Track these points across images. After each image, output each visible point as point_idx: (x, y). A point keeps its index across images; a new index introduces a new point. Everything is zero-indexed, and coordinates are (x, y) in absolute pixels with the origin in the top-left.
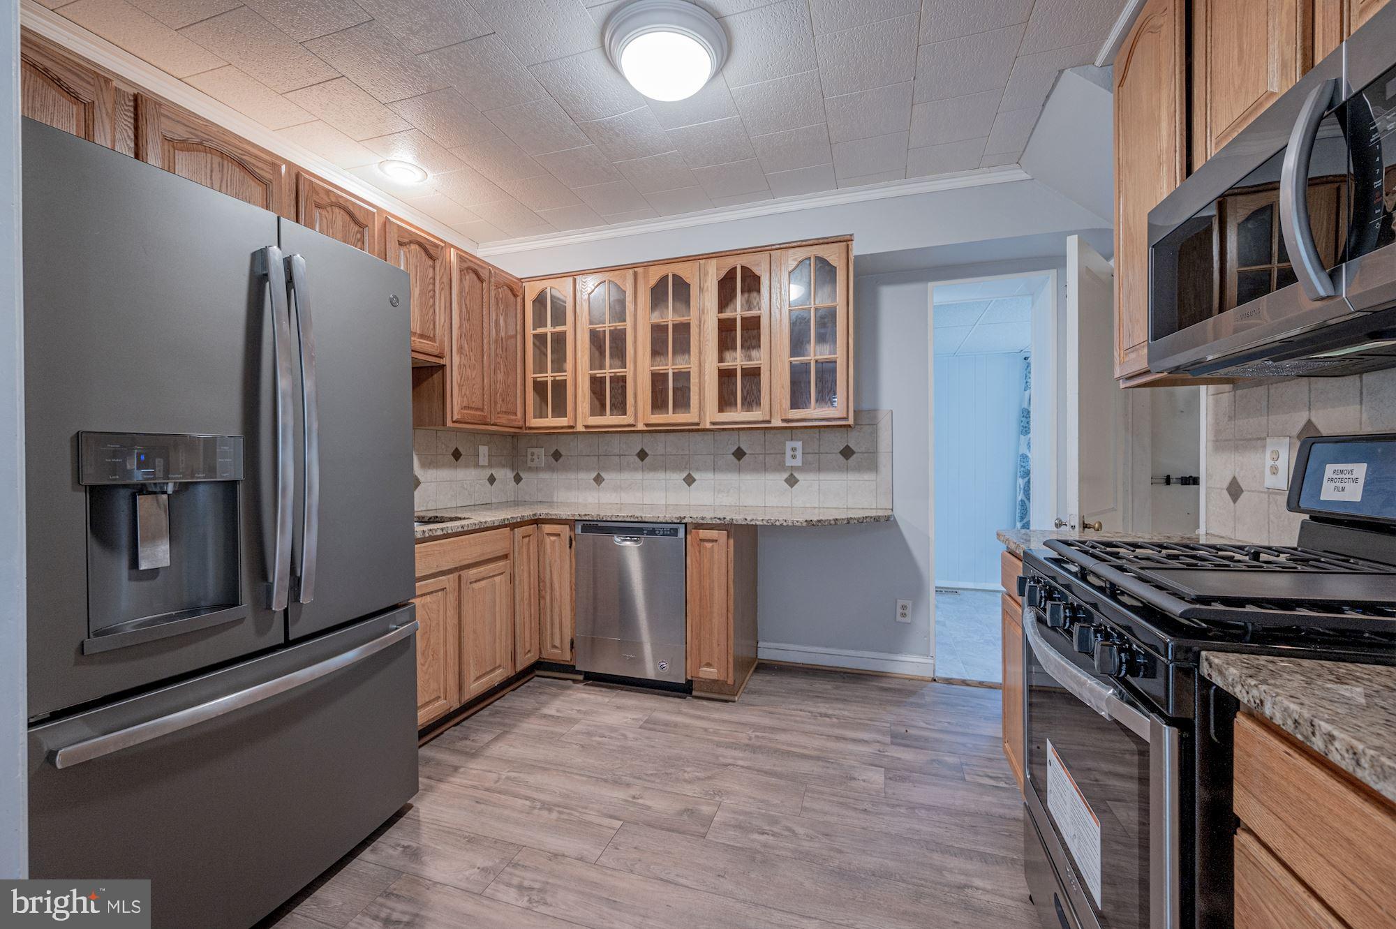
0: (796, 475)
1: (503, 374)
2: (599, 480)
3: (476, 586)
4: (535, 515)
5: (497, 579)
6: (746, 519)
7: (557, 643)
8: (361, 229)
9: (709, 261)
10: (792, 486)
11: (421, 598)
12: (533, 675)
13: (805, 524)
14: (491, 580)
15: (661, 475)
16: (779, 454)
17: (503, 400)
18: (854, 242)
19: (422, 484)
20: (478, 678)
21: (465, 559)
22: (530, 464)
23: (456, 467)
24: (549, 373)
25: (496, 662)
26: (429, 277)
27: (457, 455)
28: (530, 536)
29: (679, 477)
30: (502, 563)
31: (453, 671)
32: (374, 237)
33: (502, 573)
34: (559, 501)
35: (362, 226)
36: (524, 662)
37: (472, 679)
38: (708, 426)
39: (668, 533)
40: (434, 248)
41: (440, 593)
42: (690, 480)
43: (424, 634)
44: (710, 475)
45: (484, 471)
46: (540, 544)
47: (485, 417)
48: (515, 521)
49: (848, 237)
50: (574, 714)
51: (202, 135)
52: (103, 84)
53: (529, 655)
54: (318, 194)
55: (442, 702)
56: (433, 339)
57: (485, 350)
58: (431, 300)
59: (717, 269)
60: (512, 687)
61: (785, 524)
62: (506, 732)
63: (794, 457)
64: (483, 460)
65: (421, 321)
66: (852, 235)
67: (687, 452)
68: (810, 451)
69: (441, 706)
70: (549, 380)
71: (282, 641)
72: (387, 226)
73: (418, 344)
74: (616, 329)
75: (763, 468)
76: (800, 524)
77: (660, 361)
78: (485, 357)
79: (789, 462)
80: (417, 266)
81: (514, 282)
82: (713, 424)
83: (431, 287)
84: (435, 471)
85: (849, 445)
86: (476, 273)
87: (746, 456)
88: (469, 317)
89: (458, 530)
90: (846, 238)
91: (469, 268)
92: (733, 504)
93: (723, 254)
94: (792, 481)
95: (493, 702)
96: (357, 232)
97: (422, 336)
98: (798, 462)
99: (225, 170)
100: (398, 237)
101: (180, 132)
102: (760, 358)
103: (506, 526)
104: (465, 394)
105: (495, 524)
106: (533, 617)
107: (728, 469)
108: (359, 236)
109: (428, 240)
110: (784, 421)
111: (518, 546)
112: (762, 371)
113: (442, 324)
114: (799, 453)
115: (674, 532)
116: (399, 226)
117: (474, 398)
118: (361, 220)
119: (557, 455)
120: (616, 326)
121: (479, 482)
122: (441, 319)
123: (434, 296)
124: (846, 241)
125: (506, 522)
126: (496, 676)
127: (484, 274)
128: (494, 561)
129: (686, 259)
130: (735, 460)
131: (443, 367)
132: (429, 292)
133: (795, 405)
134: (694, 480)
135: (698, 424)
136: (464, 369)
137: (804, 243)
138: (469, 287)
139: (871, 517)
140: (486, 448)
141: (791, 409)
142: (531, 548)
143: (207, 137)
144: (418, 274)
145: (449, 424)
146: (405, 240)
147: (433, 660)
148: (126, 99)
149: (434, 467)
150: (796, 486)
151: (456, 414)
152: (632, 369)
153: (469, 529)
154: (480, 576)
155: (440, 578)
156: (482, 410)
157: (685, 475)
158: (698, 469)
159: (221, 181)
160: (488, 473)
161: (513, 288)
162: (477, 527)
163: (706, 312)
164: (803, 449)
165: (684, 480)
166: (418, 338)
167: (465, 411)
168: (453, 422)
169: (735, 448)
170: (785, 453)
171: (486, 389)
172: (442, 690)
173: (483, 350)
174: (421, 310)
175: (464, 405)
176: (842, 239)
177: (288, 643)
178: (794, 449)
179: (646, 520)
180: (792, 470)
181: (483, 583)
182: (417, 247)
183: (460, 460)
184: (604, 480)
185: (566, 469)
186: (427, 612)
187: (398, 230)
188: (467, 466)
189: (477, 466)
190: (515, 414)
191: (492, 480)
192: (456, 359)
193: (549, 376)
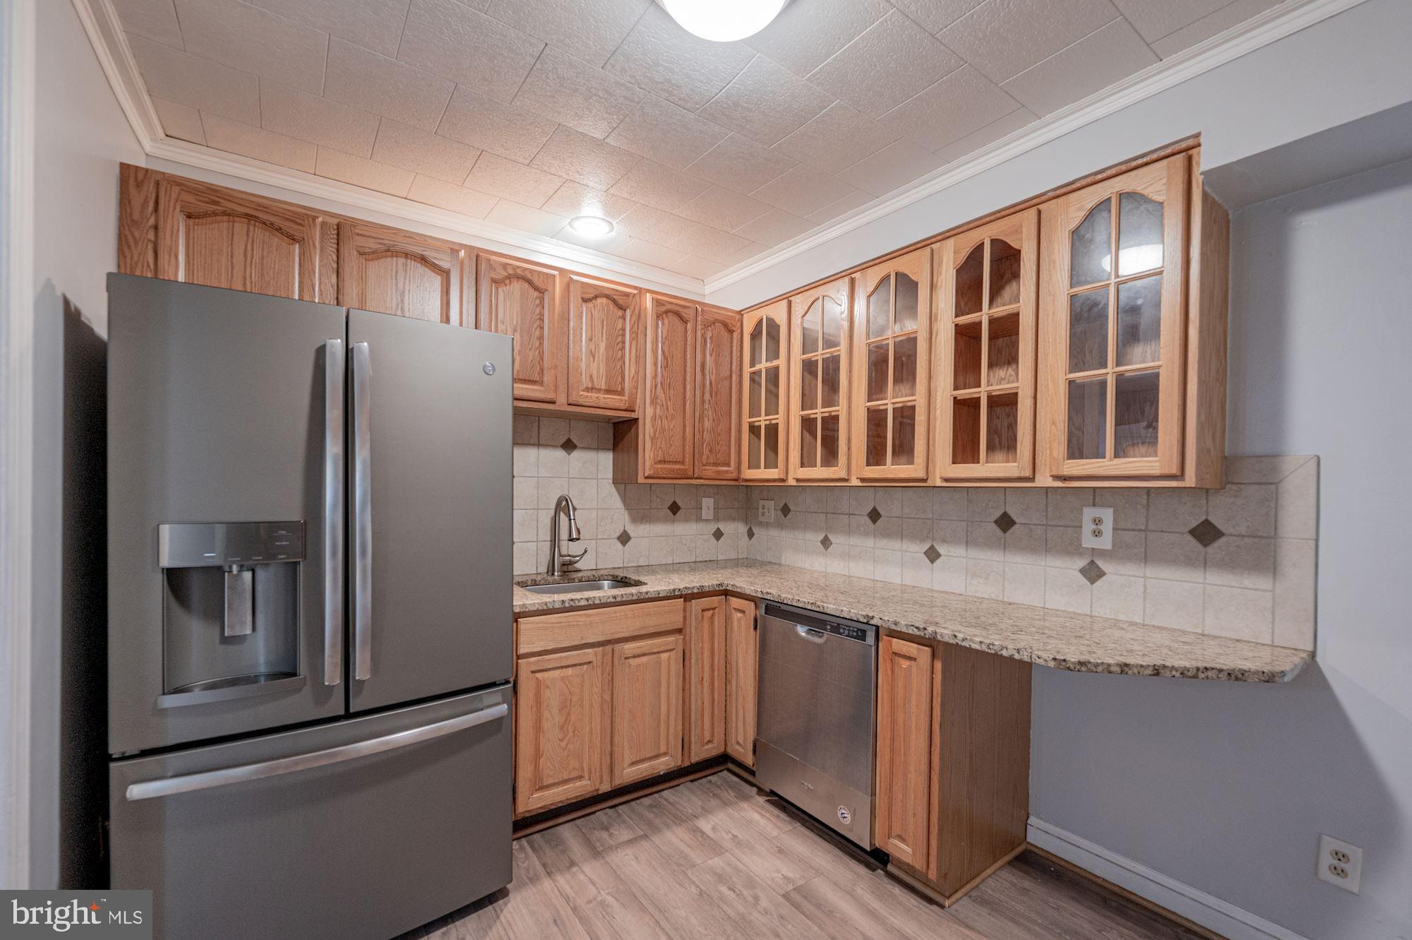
0: (1100, 563)
1: (711, 421)
2: (826, 543)
3: (632, 661)
4: (721, 585)
5: (664, 656)
6: (955, 636)
7: (741, 741)
8: (541, 295)
9: (944, 242)
10: (1092, 581)
11: (560, 670)
12: (722, 768)
13: (1052, 664)
14: (655, 656)
15: (895, 544)
16: (1072, 527)
17: (711, 451)
18: (1202, 147)
19: (633, 539)
20: (633, 764)
21: (619, 632)
22: (761, 519)
23: (673, 521)
24: (763, 417)
25: (659, 748)
26: (618, 329)
27: (674, 508)
28: (714, 609)
29: (919, 549)
30: (671, 639)
31: (599, 752)
32: (554, 299)
33: (672, 650)
34: (787, 564)
35: (541, 291)
36: (699, 753)
37: (627, 762)
38: (939, 483)
39: (855, 634)
40: (625, 298)
41: (585, 666)
42: (933, 555)
43: (562, 708)
44: (960, 551)
45: (708, 525)
46: (728, 620)
47: (685, 470)
48: (690, 592)
49: (1191, 142)
50: (726, 840)
51: (390, 242)
52: (311, 222)
53: (710, 746)
54: (495, 270)
55: (585, 782)
56: (621, 393)
57: (688, 397)
58: (620, 352)
59: (955, 253)
60: (692, 777)
61: (1017, 656)
62: (645, 837)
63: (1097, 534)
64: (707, 512)
65: (607, 376)
66: (1198, 135)
67: (931, 516)
68: (1129, 526)
69: (583, 786)
70: (763, 424)
71: (342, 712)
72: (571, 286)
73: (603, 400)
74: (833, 356)
75: (1042, 546)
76: (1044, 663)
77: (900, 390)
78: (688, 404)
79: (1088, 541)
80: (603, 321)
81: (731, 316)
82: (947, 480)
83: (620, 339)
84: (648, 525)
85: (1210, 518)
86: (678, 314)
87: (1016, 527)
88: (667, 364)
89: (609, 601)
90: (1184, 145)
91: (667, 312)
92: (993, 596)
93: (965, 228)
94: (1093, 573)
95: (663, 790)
96: (536, 298)
97: (608, 391)
98: (1106, 542)
99: (408, 268)
100: (582, 293)
101: (372, 245)
102: (1016, 380)
103: (680, 597)
104: (660, 448)
105: (661, 595)
106: (716, 703)
107: (987, 544)
108: (538, 301)
109: (617, 291)
110: (1057, 478)
111: (696, 620)
112: (1019, 400)
113: (632, 376)
114: (1107, 527)
115: (861, 635)
116: (582, 283)
117: (671, 451)
118: (541, 285)
119: (786, 510)
120: (832, 353)
121: (701, 537)
122: (629, 371)
123: (623, 348)
124: (1186, 152)
125: (676, 593)
126: (660, 764)
127: (688, 313)
128: (662, 636)
129: (914, 247)
130: (998, 532)
131: (636, 420)
132: (618, 344)
133: (1076, 450)
134: (939, 555)
135: (925, 480)
136: (660, 422)
137: (1100, 177)
138: (668, 331)
139: (1221, 671)
140: (711, 501)
141: (1068, 459)
142: (716, 623)
143: (392, 243)
144: (605, 327)
145: (641, 480)
146: (587, 296)
147: (574, 736)
148: (332, 229)
149: (647, 521)
150: (1099, 583)
151: (648, 470)
152: (845, 407)
153: (624, 599)
154: (638, 652)
155: (586, 651)
156: (682, 463)
157: (926, 547)
158: (944, 541)
159: (405, 279)
160: (712, 527)
161: (727, 324)
162: (635, 598)
163: (939, 318)
164: (1115, 521)
165: (925, 553)
166: (604, 394)
167: (660, 466)
168: (646, 478)
169: (998, 514)
170: (1081, 527)
171: (688, 440)
172: (586, 770)
173: (685, 397)
174: (607, 364)
175: (659, 459)
176: (1177, 147)
177: (348, 715)
178: (1097, 521)
179: (829, 612)
180: (1093, 555)
181: (644, 659)
182: (605, 300)
183: (678, 514)
184: (831, 544)
185: (793, 527)
186: (567, 686)
187: (582, 287)
188: (687, 520)
189: (699, 519)
190: (728, 465)
191: (718, 535)
192: (649, 411)
193: (762, 421)
